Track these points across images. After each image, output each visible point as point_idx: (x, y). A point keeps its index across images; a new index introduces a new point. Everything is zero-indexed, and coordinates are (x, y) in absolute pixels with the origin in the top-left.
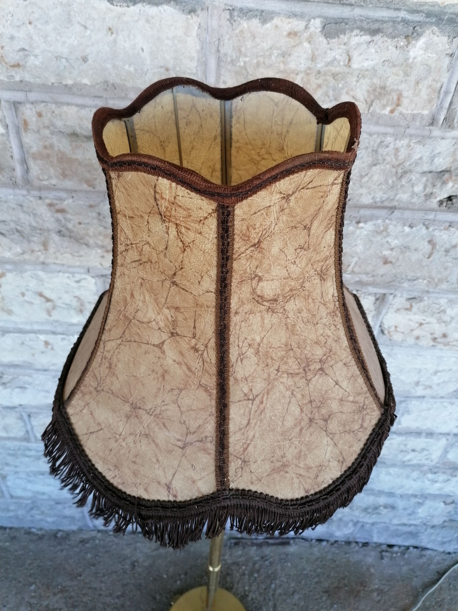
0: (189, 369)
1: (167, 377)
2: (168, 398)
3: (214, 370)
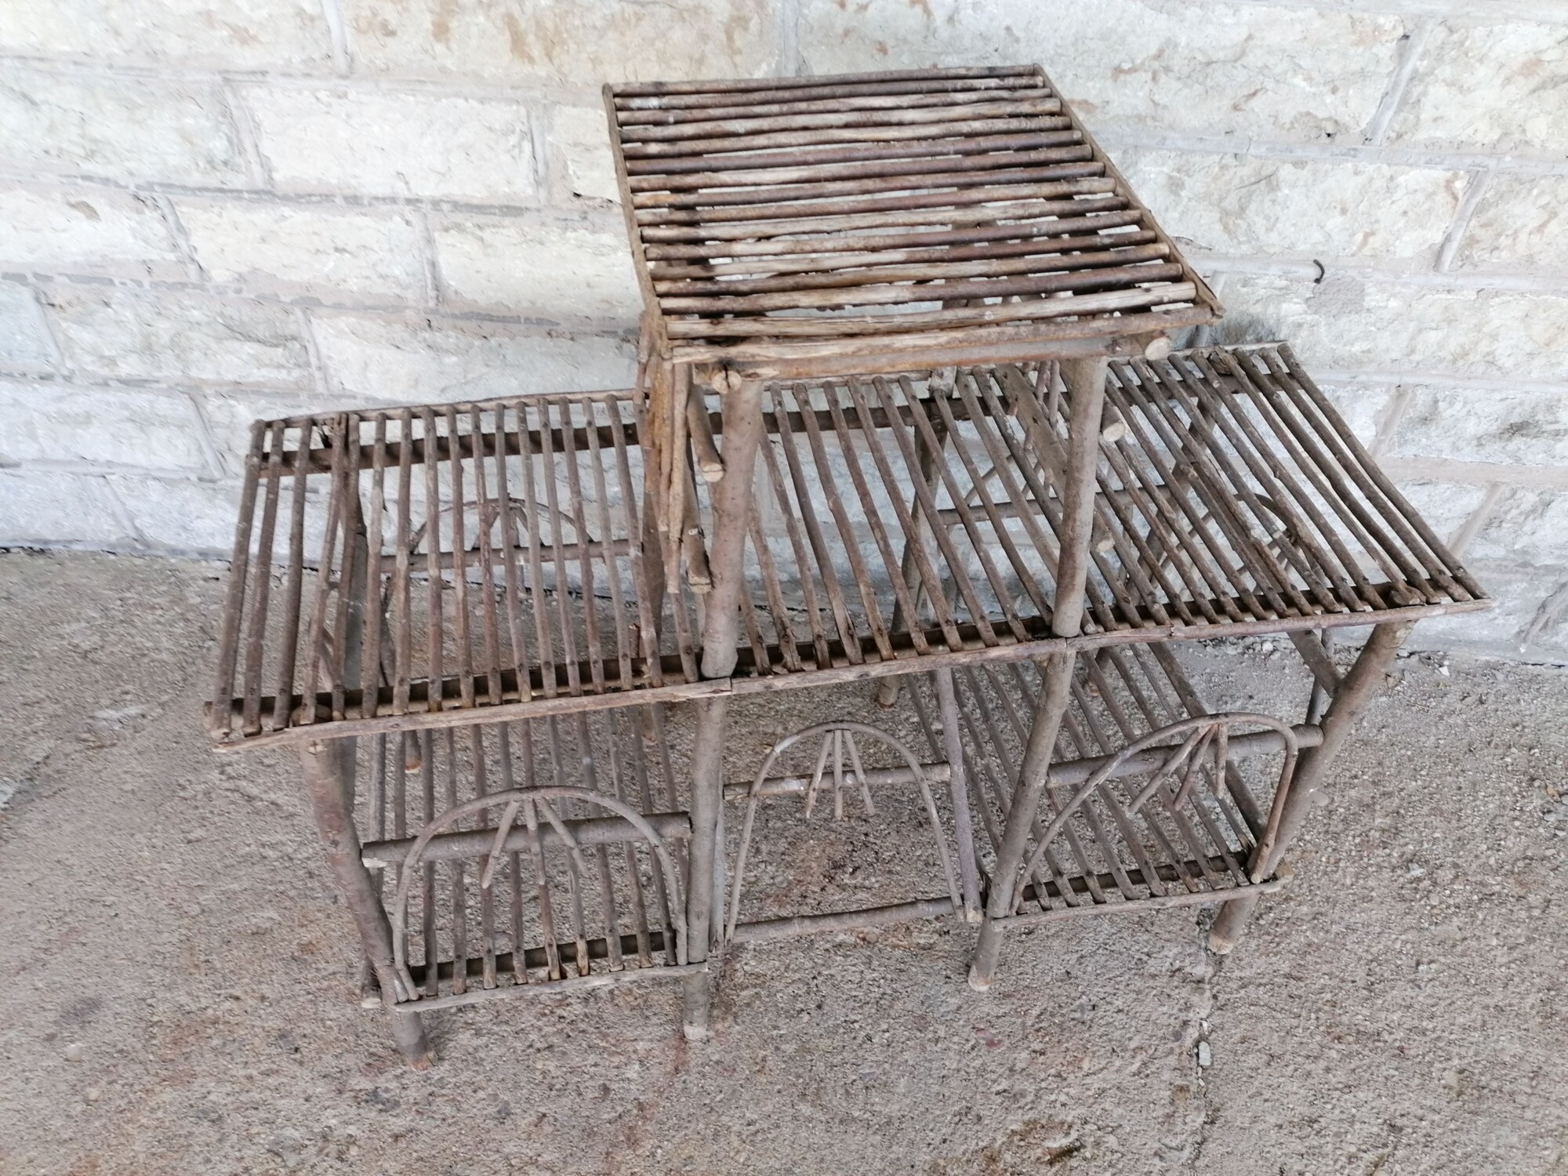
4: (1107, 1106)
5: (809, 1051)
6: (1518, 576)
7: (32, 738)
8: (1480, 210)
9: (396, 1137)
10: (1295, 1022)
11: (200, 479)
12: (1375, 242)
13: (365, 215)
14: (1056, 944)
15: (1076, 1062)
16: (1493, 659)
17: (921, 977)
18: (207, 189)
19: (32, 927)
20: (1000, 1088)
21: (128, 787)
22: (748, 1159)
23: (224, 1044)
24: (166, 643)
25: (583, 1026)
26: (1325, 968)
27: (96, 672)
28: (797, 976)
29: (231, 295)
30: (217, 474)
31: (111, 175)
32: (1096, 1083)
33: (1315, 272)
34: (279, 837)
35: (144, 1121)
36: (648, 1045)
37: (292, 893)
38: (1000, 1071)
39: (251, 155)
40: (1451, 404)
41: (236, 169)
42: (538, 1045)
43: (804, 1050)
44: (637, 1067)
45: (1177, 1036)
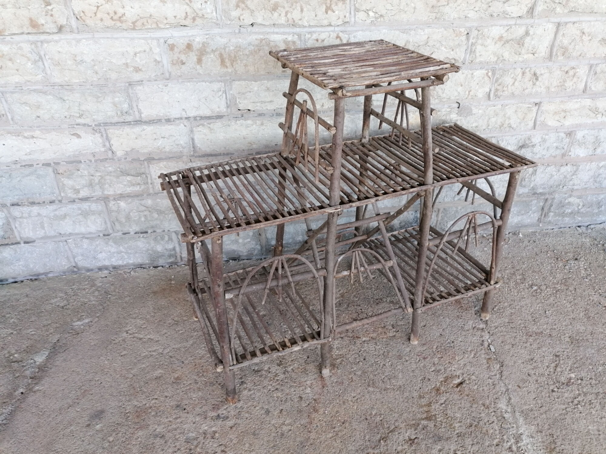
4: (468, 368)
5: (366, 373)
6: (534, 198)
7: (50, 335)
8: (496, 81)
9: (231, 428)
10: (516, 334)
11: (104, 235)
12: (471, 93)
13: (172, 125)
14: (434, 327)
15: (454, 358)
16: (533, 230)
17: (395, 345)
18: (119, 123)
19: (69, 393)
20: (432, 370)
21: (92, 344)
22: (357, 407)
23: (157, 413)
24: (92, 298)
25: (286, 381)
26: (519, 318)
27: (69, 312)
28: (354, 352)
29: (123, 160)
30: (111, 231)
31: (86, 122)
32: (462, 363)
33: (457, 105)
34: (155, 348)
35: (134, 443)
36: (311, 382)
37: (166, 364)
38: (430, 365)
39: (135, 109)
40: (503, 141)
41: (130, 115)
42: (272, 390)
43: (364, 372)
44: (309, 389)
45: (482, 345)
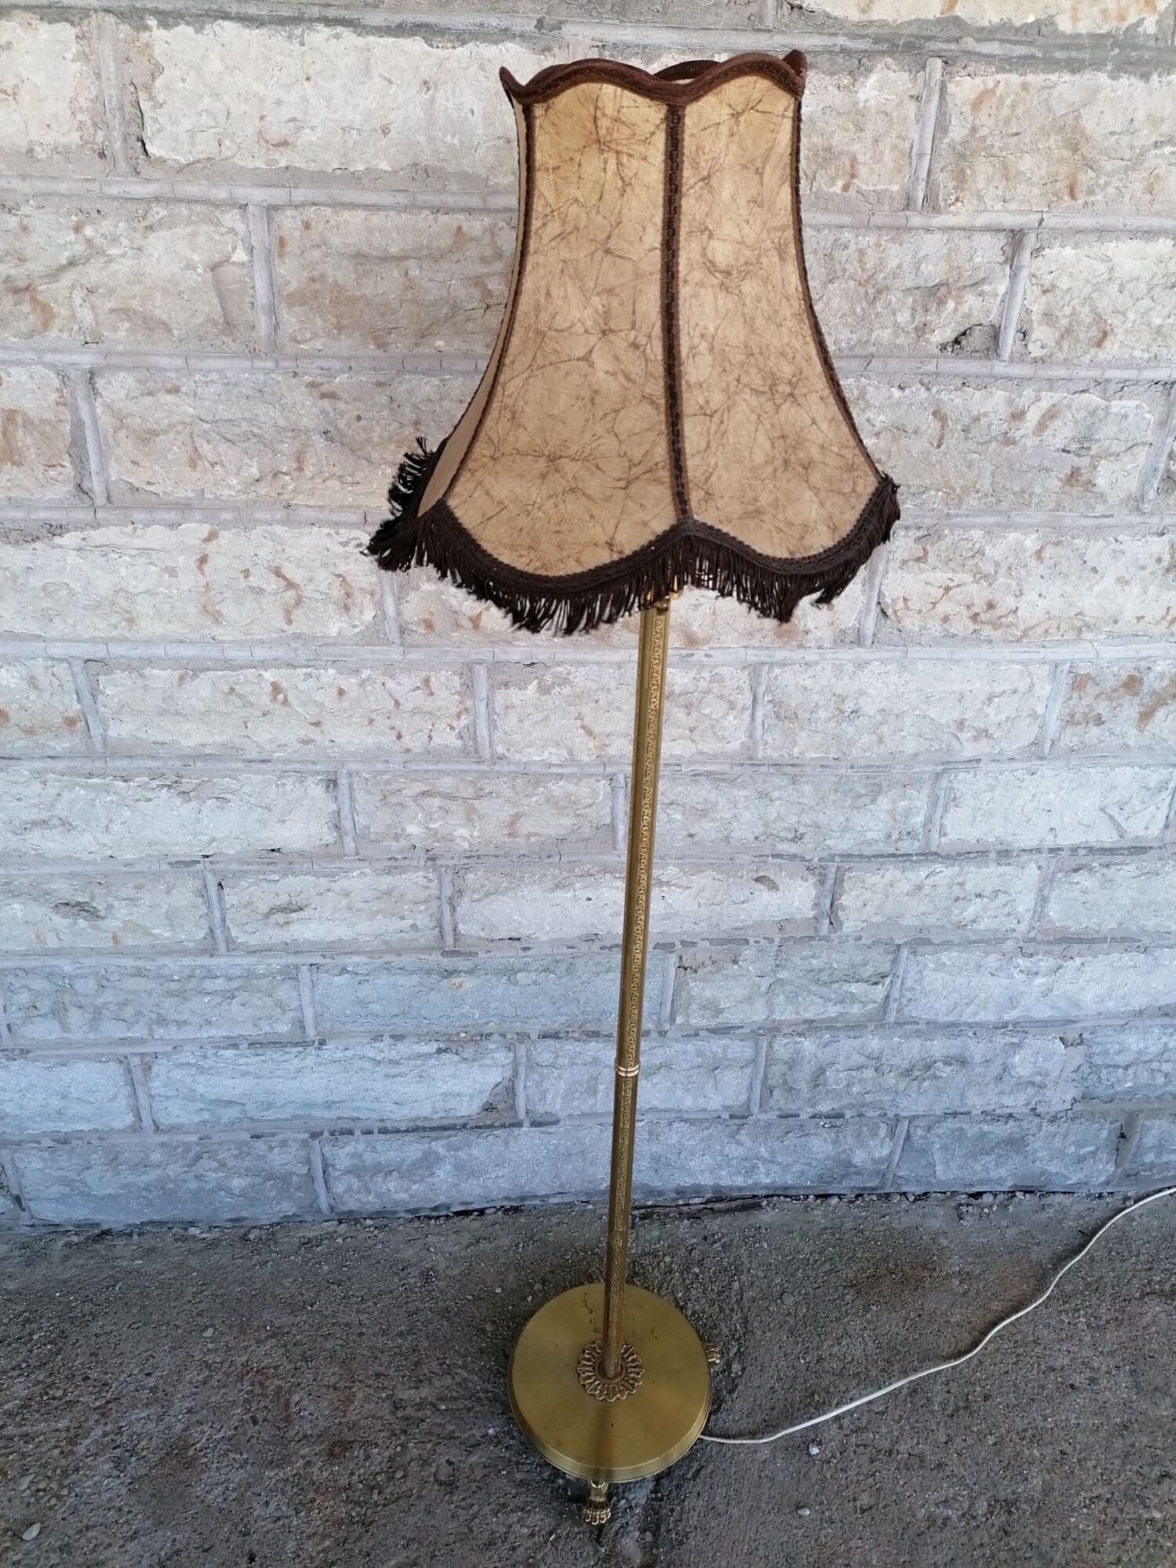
0: (628, 378)
1: (598, 400)
2: (600, 428)
3: (659, 370)
11: (732, 1117)
13: (1010, 864)
18: (881, 856)
30: (754, 1109)
31: (801, 852)
39: (935, 826)
41: (916, 838)
